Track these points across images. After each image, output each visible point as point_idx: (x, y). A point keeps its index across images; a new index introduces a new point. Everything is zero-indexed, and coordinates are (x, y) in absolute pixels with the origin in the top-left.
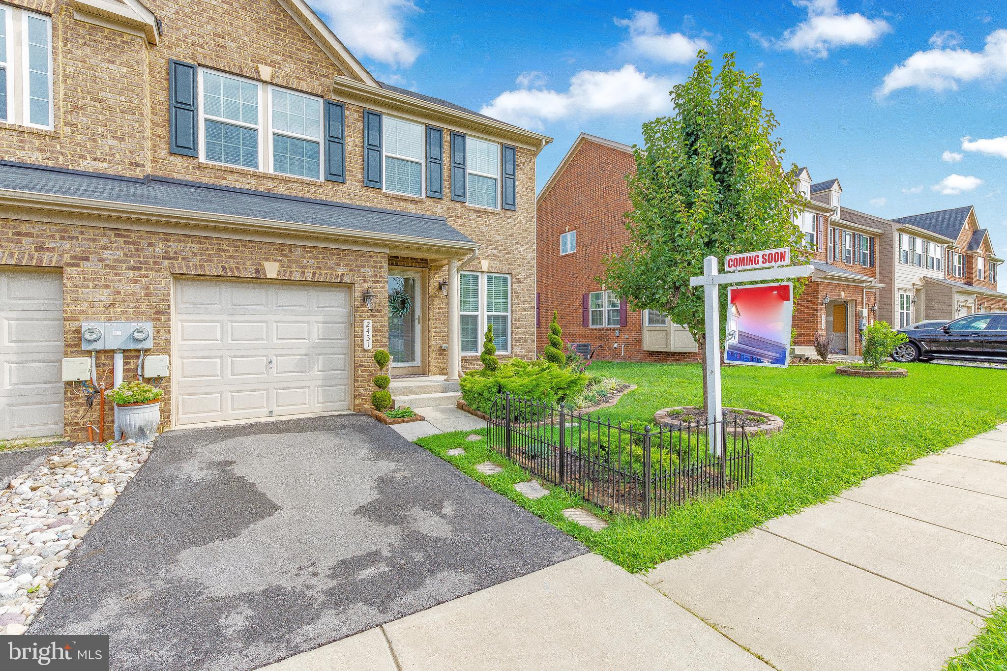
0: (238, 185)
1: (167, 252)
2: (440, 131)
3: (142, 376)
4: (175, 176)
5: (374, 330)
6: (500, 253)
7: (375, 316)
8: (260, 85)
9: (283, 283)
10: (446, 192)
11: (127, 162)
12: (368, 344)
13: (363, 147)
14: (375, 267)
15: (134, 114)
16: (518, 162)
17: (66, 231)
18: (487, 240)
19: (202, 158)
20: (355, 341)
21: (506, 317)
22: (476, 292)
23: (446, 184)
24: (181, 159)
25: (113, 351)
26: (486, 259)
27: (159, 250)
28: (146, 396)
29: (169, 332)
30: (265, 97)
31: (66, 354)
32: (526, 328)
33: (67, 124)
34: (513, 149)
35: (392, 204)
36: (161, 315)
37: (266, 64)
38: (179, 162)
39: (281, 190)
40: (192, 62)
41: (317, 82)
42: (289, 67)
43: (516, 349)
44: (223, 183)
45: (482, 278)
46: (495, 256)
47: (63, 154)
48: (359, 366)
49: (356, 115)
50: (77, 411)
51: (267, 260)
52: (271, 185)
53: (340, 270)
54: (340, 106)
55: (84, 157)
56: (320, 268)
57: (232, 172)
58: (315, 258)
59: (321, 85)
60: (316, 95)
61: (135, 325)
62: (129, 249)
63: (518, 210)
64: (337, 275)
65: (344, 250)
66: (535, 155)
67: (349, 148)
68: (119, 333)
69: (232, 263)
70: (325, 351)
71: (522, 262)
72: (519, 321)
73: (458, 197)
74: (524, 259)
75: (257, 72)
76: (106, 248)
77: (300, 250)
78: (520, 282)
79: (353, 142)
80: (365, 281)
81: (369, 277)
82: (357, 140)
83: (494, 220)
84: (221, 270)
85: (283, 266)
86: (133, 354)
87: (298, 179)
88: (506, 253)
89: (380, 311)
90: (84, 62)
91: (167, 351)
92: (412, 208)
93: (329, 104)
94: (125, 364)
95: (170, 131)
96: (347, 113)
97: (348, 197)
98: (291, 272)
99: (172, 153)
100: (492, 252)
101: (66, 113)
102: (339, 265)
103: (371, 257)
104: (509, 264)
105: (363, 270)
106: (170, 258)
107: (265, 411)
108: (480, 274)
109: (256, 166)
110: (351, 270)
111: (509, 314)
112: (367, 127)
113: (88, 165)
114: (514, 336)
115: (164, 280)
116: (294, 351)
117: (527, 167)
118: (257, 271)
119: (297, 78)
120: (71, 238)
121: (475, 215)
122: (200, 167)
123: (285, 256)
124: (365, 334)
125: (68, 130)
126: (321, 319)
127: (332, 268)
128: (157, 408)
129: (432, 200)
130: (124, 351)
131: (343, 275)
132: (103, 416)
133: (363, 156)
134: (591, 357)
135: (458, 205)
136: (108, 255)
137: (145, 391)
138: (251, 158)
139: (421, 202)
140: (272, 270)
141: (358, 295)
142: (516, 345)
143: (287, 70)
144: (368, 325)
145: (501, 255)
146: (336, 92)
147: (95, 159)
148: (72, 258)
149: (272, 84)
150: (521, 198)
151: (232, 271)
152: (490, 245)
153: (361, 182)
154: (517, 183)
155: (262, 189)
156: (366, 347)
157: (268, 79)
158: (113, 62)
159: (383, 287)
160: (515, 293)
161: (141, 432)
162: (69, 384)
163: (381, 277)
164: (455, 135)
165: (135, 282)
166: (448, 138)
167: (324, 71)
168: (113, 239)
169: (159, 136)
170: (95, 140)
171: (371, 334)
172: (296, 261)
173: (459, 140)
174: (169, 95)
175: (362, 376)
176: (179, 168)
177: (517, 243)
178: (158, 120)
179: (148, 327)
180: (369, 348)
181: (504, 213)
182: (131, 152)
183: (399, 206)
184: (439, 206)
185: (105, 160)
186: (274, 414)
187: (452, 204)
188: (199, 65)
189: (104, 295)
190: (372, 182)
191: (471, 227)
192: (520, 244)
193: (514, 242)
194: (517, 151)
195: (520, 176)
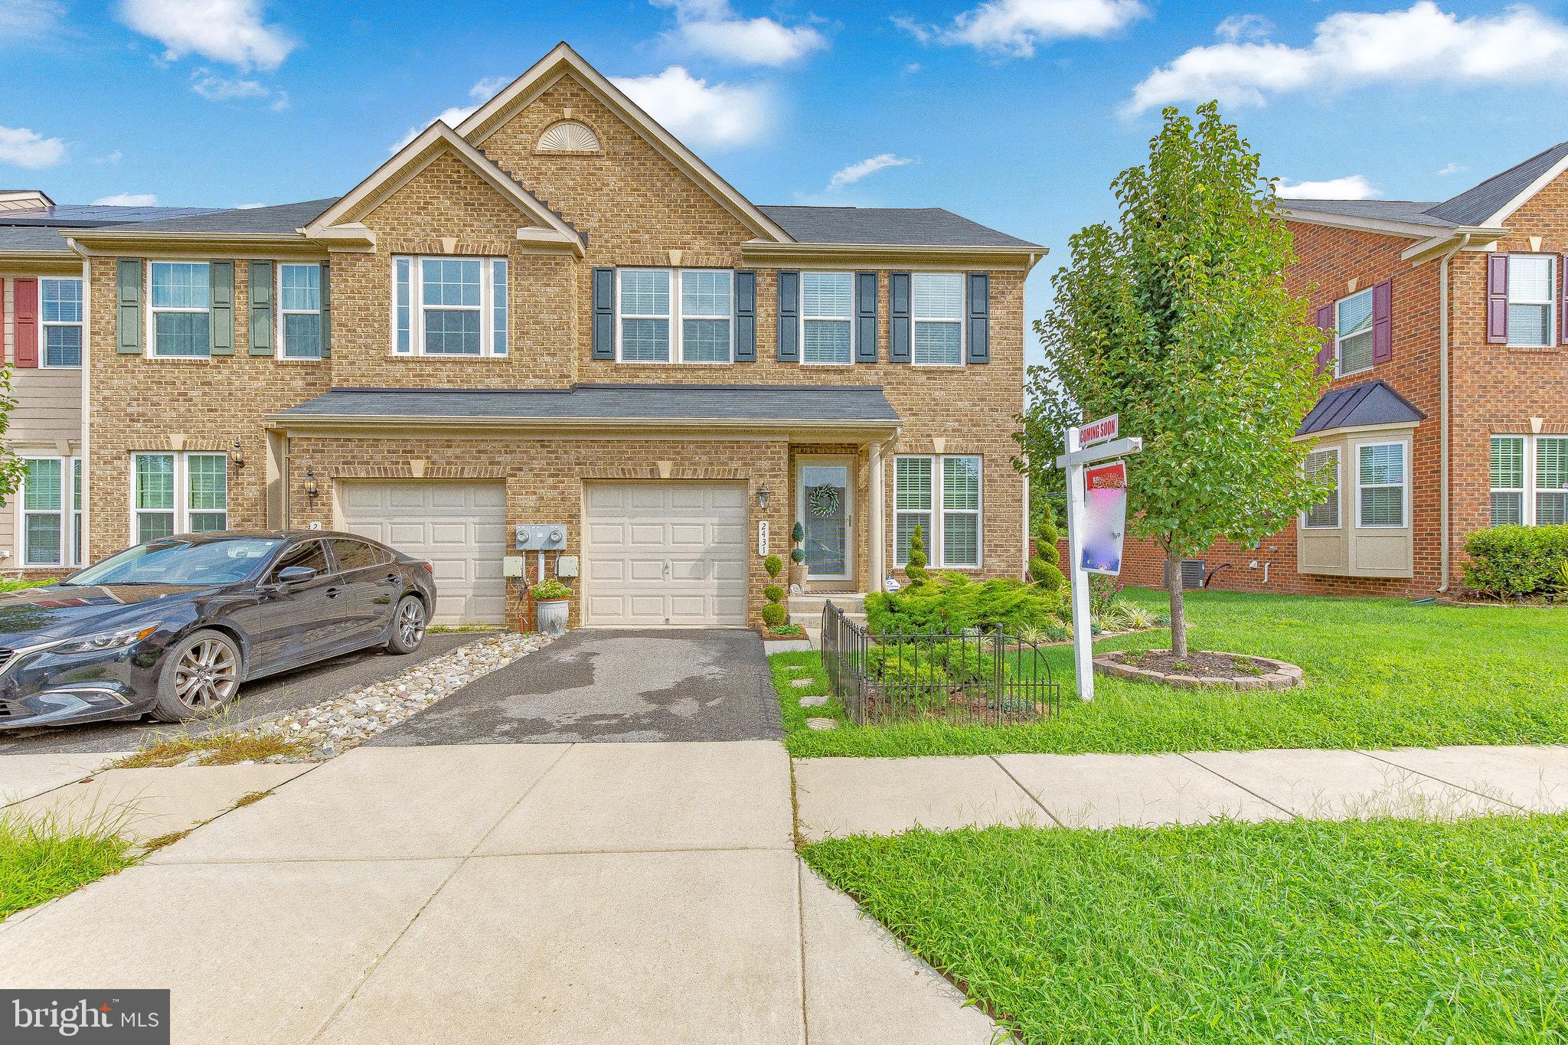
0: (650, 382)
1: (578, 458)
2: (873, 275)
3: (557, 574)
4: (598, 381)
5: (771, 533)
6: (963, 425)
7: (773, 516)
8: (671, 271)
9: (675, 482)
10: (882, 352)
11: (558, 375)
12: (764, 550)
13: (776, 315)
14: (773, 459)
15: (563, 329)
16: (993, 292)
17: (508, 446)
18: (944, 410)
19: (619, 359)
20: (751, 545)
21: (975, 516)
22: (927, 483)
23: (883, 342)
24: (601, 364)
25: (537, 551)
26: (941, 436)
27: (572, 457)
28: (556, 592)
29: (579, 534)
30: (676, 283)
31: (507, 554)
32: (1007, 531)
33: (517, 349)
34: (984, 276)
35: (811, 378)
36: (573, 518)
37: (676, 248)
38: (599, 367)
39: (690, 380)
40: (610, 265)
41: (727, 253)
42: (699, 244)
43: (989, 561)
44: (636, 381)
45: (937, 463)
46: (954, 430)
47: (514, 377)
48: (754, 575)
49: (769, 280)
50: (514, 604)
51: (661, 459)
52: (679, 376)
53: (734, 465)
54: (751, 273)
55: (527, 377)
56: (711, 464)
57: (644, 369)
58: (708, 453)
59: (731, 254)
60: (726, 268)
61: (553, 527)
62: (550, 458)
63: (993, 362)
64: (730, 471)
65: (738, 442)
66: (1023, 277)
67: (760, 320)
68: (541, 535)
69: (630, 465)
70: (724, 556)
71: (1000, 436)
72: (995, 521)
73: (900, 357)
74: (1001, 431)
75: (668, 258)
76: (534, 458)
77: (692, 446)
78: (997, 466)
79: (765, 312)
80: (761, 476)
81: (765, 471)
82: (770, 309)
83: (954, 383)
84: (620, 473)
85: (675, 464)
86: (552, 555)
87: (706, 365)
88: (974, 425)
89: (777, 511)
90: (529, 291)
91: (577, 553)
92: (835, 380)
93: (739, 274)
94: (546, 564)
95: (593, 340)
96: (759, 279)
97: (759, 377)
98: (684, 470)
99: (594, 359)
100: (951, 424)
101: (516, 339)
102: (732, 459)
103: (768, 447)
104: (978, 441)
105: (758, 463)
106: (580, 464)
107: (662, 619)
108: (933, 458)
109: (667, 359)
110: (745, 464)
111: (979, 512)
112: (781, 291)
113: (531, 383)
114: (986, 543)
115: (576, 486)
116: (690, 556)
117: (1009, 297)
118: (652, 471)
119: (707, 254)
120: (511, 452)
121: (924, 377)
122: (617, 369)
123: (678, 453)
124: (761, 537)
125: (517, 354)
126: (716, 520)
127: (726, 464)
128: (566, 605)
129: (863, 366)
130: (546, 552)
131: (736, 470)
132: (530, 610)
133: (776, 326)
134: (1207, 583)
135: (900, 367)
136: (536, 464)
137: (556, 588)
138: (663, 351)
139: (849, 370)
140: (665, 470)
141: (752, 492)
142: (990, 556)
143: (697, 248)
144: (764, 527)
145: (966, 429)
146: (747, 259)
147: (534, 377)
148: (512, 469)
149: (681, 267)
150: (999, 344)
151: (630, 473)
152: (948, 415)
153: (774, 357)
154: (991, 323)
155: (671, 381)
156: (761, 553)
157: (678, 264)
158: (549, 285)
159: (781, 482)
160: (989, 481)
161: (553, 626)
162: (508, 578)
163: (780, 470)
164: (895, 275)
165: (555, 488)
166: (886, 282)
167: (734, 239)
168: (539, 450)
169: (584, 345)
170: (535, 360)
171: (767, 537)
172: (688, 459)
173: (902, 280)
174: (593, 303)
175: (756, 587)
176: (599, 372)
177: (992, 410)
178: (584, 329)
179: (563, 530)
180: (765, 554)
181: (969, 369)
182: (561, 365)
183: (819, 380)
184: (873, 371)
185: (541, 377)
186: (671, 622)
187: (890, 368)
188: (618, 266)
189: (531, 501)
190: (786, 355)
191: (918, 394)
192: (997, 410)
193: (986, 409)
194: (992, 278)
195: (997, 313)
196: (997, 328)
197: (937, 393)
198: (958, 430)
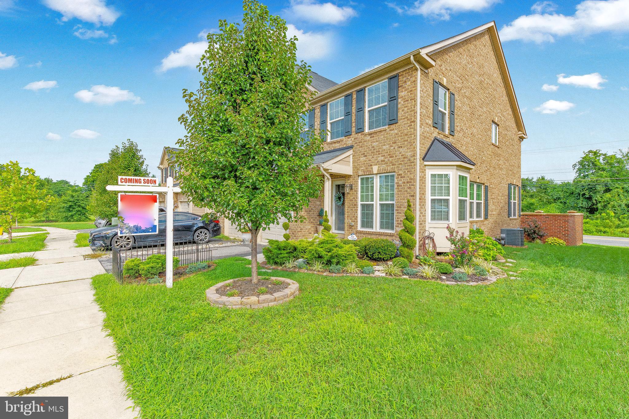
2: (351, 94)
6: (386, 158)
10: (353, 129)
13: (321, 124)
16: (400, 83)
18: (377, 152)
21: (393, 204)
22: (372, 188)
23: (354, 124)
26: (376, 165)
34: (397, 76)
43: (398, 229)
45: (376, 178)
46: (381, 161)
49: (318, 110)
63: (400, 122)
71: (403, 161)
73: (360, 129)
74: (404, 158)
78: (401, 177)
79: (317, 124)
82: (319, 122)
83: (382, 137)
88: (390, 157)
92: (338, 146)
93: (310, 111)
100: (381, 158)
104: (393, 165)
108: (374, 176)
111: (395, 202)
112: (322, 114)
114: (396, 219)
117: (409, 83)
121: (370, 137)
129: (347, 137)
133: (320, 128)
135: (360, 134)
139: (342, 141)
142: (398, 226)
145: (386, 160)
150: (403, 110)
152: (379, 154)
154: (399, 100)
164: (359, 91)
166: (355, 96)
173: (361, 93)
177: (399, 147)
181: (389, 128)
183: (333, 147)
184: (350, 139)
187: (356, 136)
191: (367, 146)
192: (402, 147)
193: (396, 147)
194: (400, 76)
195: (402, 94)
196: (402, 102)
197: (374, 144)
198: (384, 161)
